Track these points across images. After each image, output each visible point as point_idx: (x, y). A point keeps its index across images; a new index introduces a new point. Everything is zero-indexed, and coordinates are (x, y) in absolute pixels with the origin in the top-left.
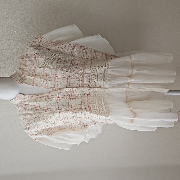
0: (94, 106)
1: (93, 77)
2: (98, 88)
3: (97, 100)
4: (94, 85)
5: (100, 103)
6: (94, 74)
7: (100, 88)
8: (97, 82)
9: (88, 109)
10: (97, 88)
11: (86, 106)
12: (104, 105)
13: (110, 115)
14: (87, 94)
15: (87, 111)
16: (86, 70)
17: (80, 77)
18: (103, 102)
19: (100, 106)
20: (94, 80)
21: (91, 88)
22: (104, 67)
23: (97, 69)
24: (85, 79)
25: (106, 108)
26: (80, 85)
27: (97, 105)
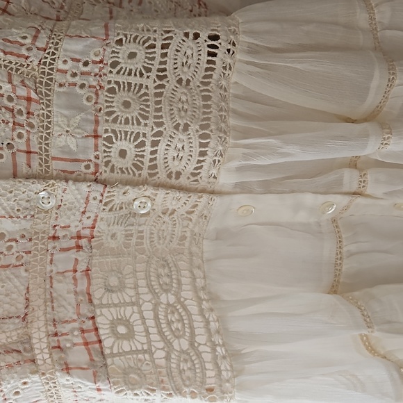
0: (127, 323)
1: (127, 105)
2: (161, 193)
3: (148, 277)
4: (128, 162)
5: (172, 299)
6: (132, 79)
7: (172, 187)
8: (155, 144)
9: (79, 355)
10: (150, 191)
11: (60, 329)
12: (201, 312)
13: (241, 388)
14: (74, 230)
15: (67, 369)
16: (71, 47)
17: (22, 92)
18: (187, 293)
19: (169, 323)
20: (129, 128)
21: (105, 183)
22: (204, 35)
23: (158, 50)
24: (59, 114)
25: (217, 339)
26: (22, 159)
27: (149, 315)
